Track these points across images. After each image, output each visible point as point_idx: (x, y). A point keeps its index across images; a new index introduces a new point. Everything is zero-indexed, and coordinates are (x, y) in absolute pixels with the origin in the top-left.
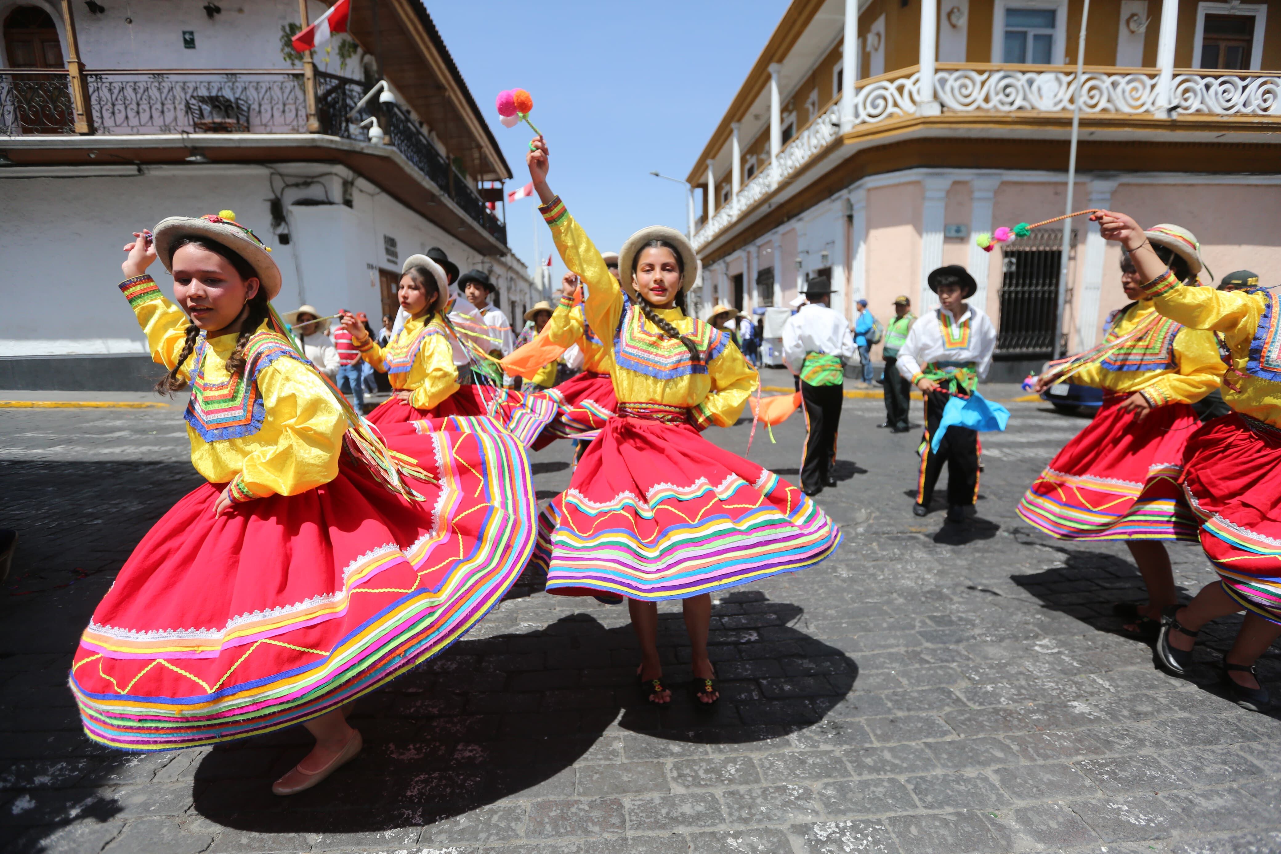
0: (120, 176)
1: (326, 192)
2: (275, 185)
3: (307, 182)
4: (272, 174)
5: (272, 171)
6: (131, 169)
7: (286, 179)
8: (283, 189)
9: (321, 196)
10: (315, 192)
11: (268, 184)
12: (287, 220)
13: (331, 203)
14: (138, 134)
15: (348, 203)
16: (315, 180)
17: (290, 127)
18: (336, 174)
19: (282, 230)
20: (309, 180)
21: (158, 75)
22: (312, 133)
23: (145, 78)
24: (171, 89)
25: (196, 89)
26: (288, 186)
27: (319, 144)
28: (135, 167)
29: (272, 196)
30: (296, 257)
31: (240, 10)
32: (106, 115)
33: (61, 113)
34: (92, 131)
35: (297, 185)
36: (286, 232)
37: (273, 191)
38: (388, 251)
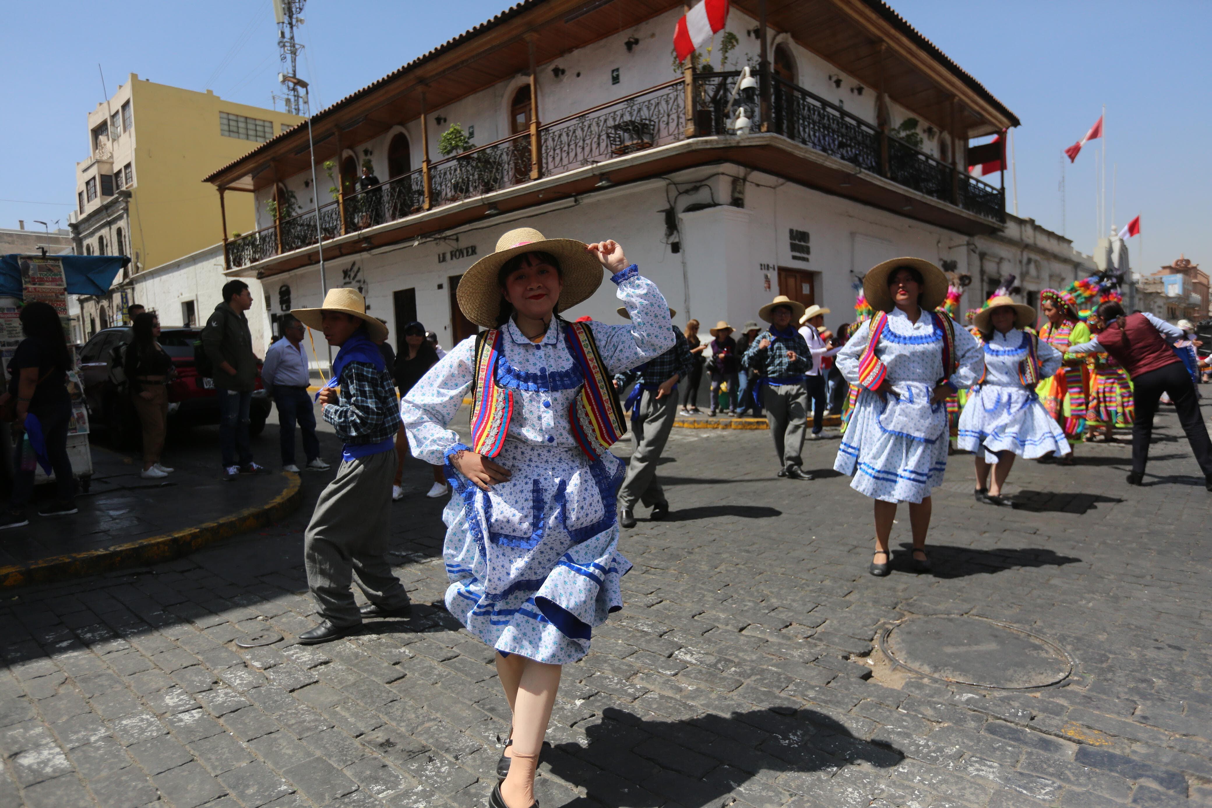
0: (565, 208)
1: (712, 194)
2: (670, 196)
3: (696, 187)
4: (668, 185)
5: (668, 181)
6: (570, 201)
7: (679, 187)
8: (676, 197)
9: (709, 200)
10: (703, 196)
11: (665, 195)
12: (679, 228)
13: (715, 205)
14: (567, 171)
15: (737, 202)
16: (704, 183)
17: (672, 137)
18: (723, 174)
19: (674, 239)
20: (698, 184)
21: (582, 116)
22: (689, 138)
23: (574, 122)
24: (589, 127)
25: (622, 116)
26: (680, 194)
27: (694, 147)
28: (573, 199)
29: (667, 206)
30: (684, 263)
31: (653, 35)
32: (550, 159)
33: (525, 167)
34: (541, 175)
35: (687, 192)
36: (677, 240)
37: (669, 202)
38: (794, 247)
